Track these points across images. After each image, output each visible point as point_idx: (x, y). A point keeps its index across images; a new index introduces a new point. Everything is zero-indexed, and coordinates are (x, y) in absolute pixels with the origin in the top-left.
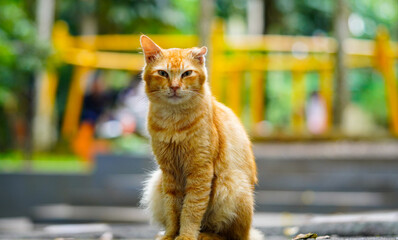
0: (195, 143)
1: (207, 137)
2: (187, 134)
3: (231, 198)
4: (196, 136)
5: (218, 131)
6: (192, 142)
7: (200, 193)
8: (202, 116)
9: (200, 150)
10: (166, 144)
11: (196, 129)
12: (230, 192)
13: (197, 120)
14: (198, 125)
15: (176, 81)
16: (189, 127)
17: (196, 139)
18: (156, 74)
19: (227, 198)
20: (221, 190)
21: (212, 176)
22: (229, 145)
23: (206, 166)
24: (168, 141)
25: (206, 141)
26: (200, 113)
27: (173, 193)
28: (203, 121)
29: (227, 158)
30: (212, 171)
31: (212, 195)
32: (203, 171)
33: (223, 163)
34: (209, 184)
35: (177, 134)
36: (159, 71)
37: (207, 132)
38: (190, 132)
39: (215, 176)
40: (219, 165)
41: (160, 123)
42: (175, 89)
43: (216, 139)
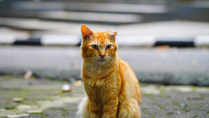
0: (109, 86)
1: (116, 83)
2: (105, 81)
3: (129, 116)
4: (109, 82)
5: (121, 78)
6: (107, 86)
7: (111, 113)
8: (113, 71)
9: (112, 90)
10: (92, 87)
11: (110, 79)
12: (129, 112)
13: (110, 73)
14: (111, 76)
15: (103, 52)
16: (106, 77)
17: (109, 84)
18: (90, 48)
19: (127, 116)
20: (123, 111)
21: (118, 103)
22: (127, 85)
23: (115, 98)
24: (93, 85)
25: (115, 85)
26: (112, 69)
27: (96, 112)
28: (114, 74)
29: (125, 93)
30: (118, 100)
31: (118, 114)
32: (113, 101)
33: (124, 96)
34: (116, 108)
35: (98, 81)
36: (92, 45)
37: (116, 80)
38: (107, 80)
39: (119, 103)
40: (122, 97)
41: (89, 74)
42: (102, 57)
43: (120, 83)
